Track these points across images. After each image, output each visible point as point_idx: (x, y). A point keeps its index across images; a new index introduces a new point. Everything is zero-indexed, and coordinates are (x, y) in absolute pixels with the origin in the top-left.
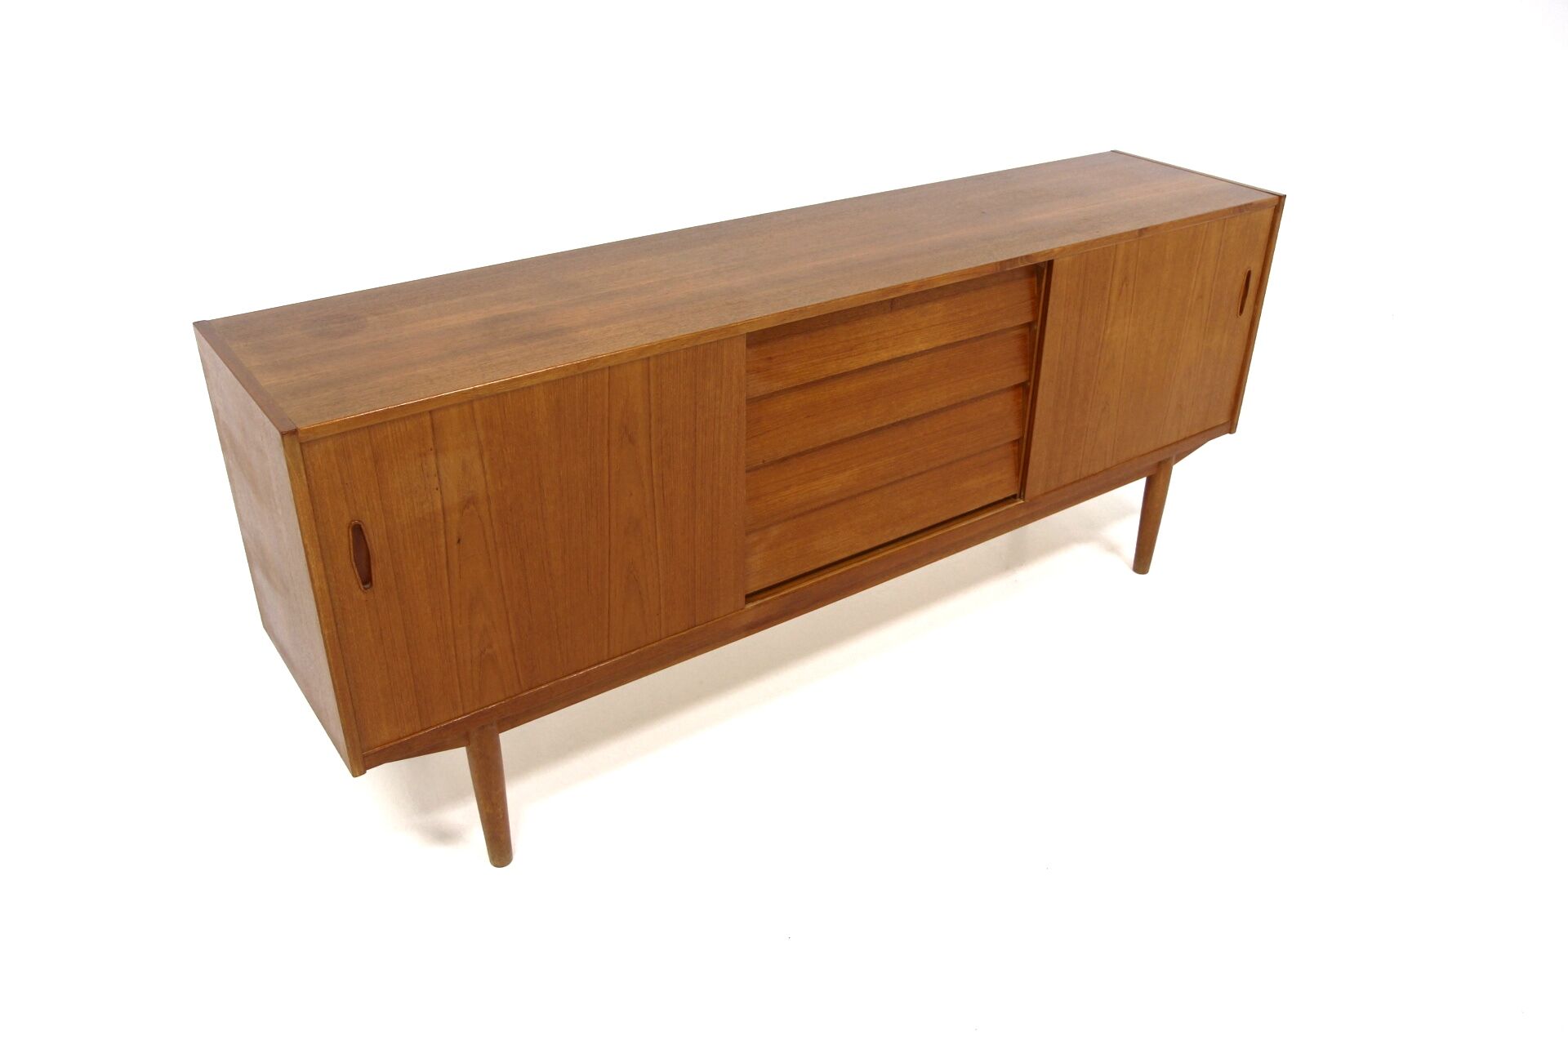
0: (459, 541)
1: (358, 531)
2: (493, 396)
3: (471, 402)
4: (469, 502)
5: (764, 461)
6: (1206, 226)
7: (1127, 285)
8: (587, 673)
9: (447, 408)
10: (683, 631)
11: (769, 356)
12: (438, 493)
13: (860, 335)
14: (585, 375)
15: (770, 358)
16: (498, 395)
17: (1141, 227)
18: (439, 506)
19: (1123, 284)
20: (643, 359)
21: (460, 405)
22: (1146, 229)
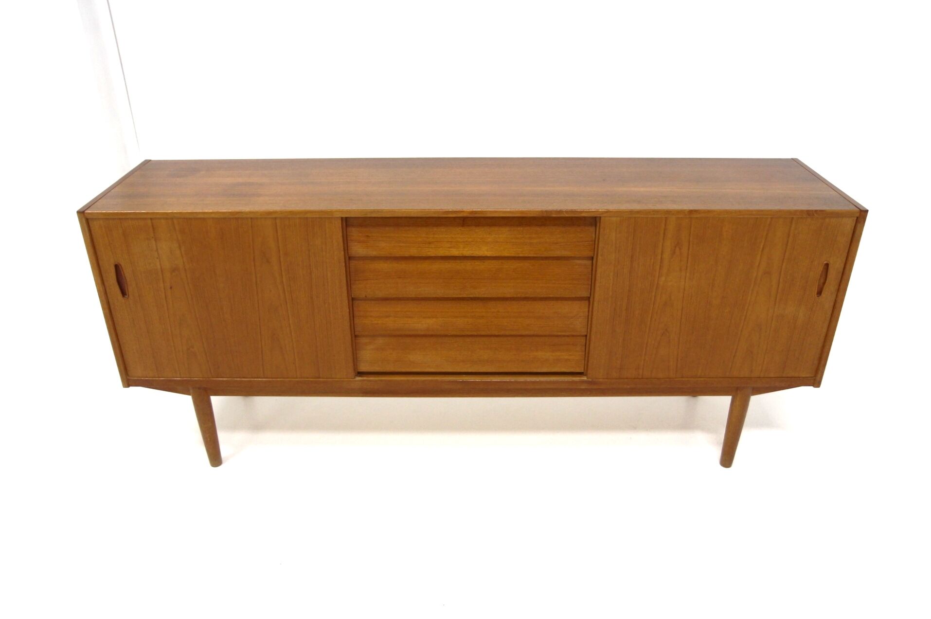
0: (171, 288)
1: (117, 267)
2: (184, 218)
3: (172, 219)
4: (174, 270)
5: (366, 296)
6: (769, 220)
7: (680, 249)
8: (250, 381)
9: (159, 219)
10: (312, 378)
11: (367, 234)
12: (158, 260)
13: (436, 236)
14: (237, 219)
15: (368, 236)
16: (187, 218)
17: (691, 208)
18: (159, 267)
19: (676, 247)
20: (272, 218)
21: (167, 219)
22: (696, 211)
